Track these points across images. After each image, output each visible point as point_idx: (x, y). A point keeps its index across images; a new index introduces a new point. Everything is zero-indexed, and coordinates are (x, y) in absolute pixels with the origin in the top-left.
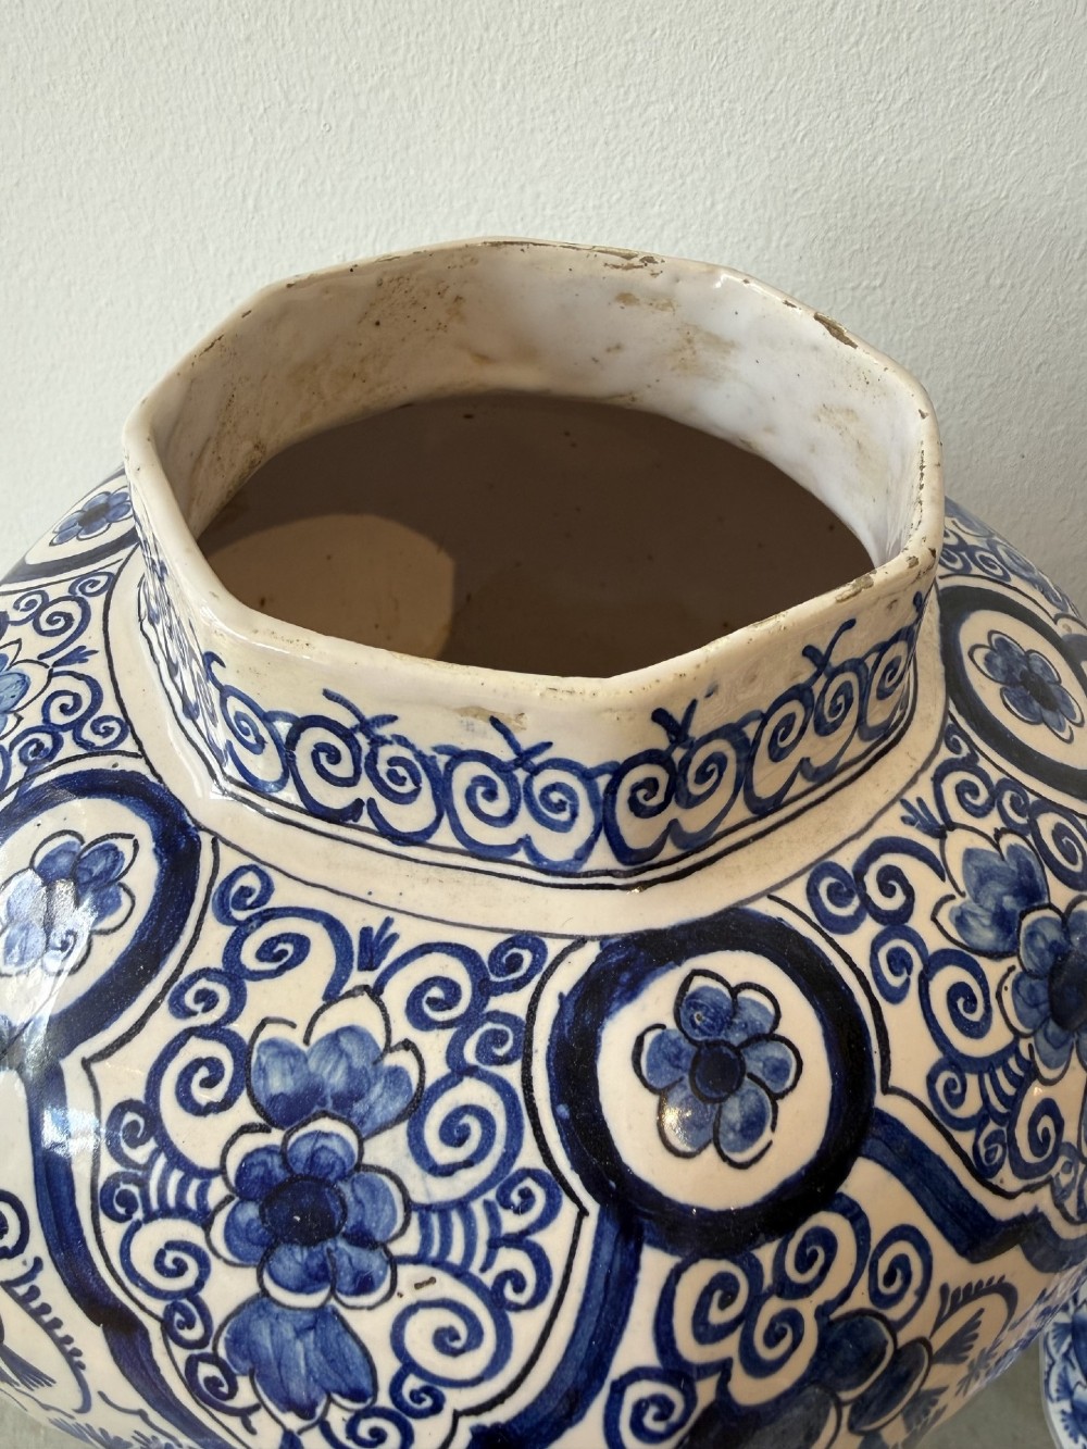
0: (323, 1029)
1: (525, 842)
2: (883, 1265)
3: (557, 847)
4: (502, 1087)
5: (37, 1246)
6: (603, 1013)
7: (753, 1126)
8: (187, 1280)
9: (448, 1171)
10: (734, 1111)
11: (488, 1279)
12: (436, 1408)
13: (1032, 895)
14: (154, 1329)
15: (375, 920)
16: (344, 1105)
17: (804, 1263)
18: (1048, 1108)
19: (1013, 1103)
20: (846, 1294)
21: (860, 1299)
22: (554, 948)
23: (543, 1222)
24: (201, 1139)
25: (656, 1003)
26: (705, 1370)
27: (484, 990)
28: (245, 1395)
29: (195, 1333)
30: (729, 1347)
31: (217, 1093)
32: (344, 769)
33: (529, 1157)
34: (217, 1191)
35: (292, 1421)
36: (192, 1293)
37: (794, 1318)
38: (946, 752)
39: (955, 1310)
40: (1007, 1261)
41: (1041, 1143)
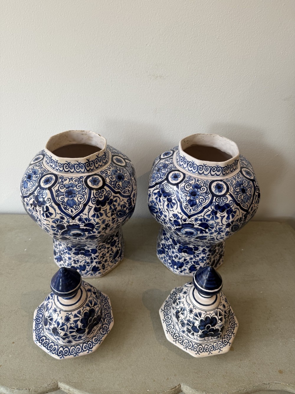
0: (69, 183)
1: (80, 171)
2: (108, 193)
3: (83, 170)
4: (81, 184)
5: (52, 201)
6: (87, 179)
7: (98, 184)
8: (63, 200)
9: (79, 189)
10: (96, 183)
11: (83, 194)
12: (81, 204)
13: (117, 172)
14: (61, 204)
15: (71, 177)
16: (72, 187)
17: (102, 192)
18: (118, 184)
19: (116, 184)
20: (105, 194)
21: (106, 195)
22: (83, 177)
23: (85, 190)
24: (62, 191)
25: (91, 178)
26: (97, 197)
27: (79, 179)
28: (68, 208)
29: (64, 204)
30: (98, 196)
31: (63, 188)
32: (67, 167)
33: (84, 187)
34: (64, 193)
35: (71, 208)
36: (64, 201)
37: (102, 195)
38: (111, 164)
39: (114, 197)
40: (118, 195)
41: (118, 187)
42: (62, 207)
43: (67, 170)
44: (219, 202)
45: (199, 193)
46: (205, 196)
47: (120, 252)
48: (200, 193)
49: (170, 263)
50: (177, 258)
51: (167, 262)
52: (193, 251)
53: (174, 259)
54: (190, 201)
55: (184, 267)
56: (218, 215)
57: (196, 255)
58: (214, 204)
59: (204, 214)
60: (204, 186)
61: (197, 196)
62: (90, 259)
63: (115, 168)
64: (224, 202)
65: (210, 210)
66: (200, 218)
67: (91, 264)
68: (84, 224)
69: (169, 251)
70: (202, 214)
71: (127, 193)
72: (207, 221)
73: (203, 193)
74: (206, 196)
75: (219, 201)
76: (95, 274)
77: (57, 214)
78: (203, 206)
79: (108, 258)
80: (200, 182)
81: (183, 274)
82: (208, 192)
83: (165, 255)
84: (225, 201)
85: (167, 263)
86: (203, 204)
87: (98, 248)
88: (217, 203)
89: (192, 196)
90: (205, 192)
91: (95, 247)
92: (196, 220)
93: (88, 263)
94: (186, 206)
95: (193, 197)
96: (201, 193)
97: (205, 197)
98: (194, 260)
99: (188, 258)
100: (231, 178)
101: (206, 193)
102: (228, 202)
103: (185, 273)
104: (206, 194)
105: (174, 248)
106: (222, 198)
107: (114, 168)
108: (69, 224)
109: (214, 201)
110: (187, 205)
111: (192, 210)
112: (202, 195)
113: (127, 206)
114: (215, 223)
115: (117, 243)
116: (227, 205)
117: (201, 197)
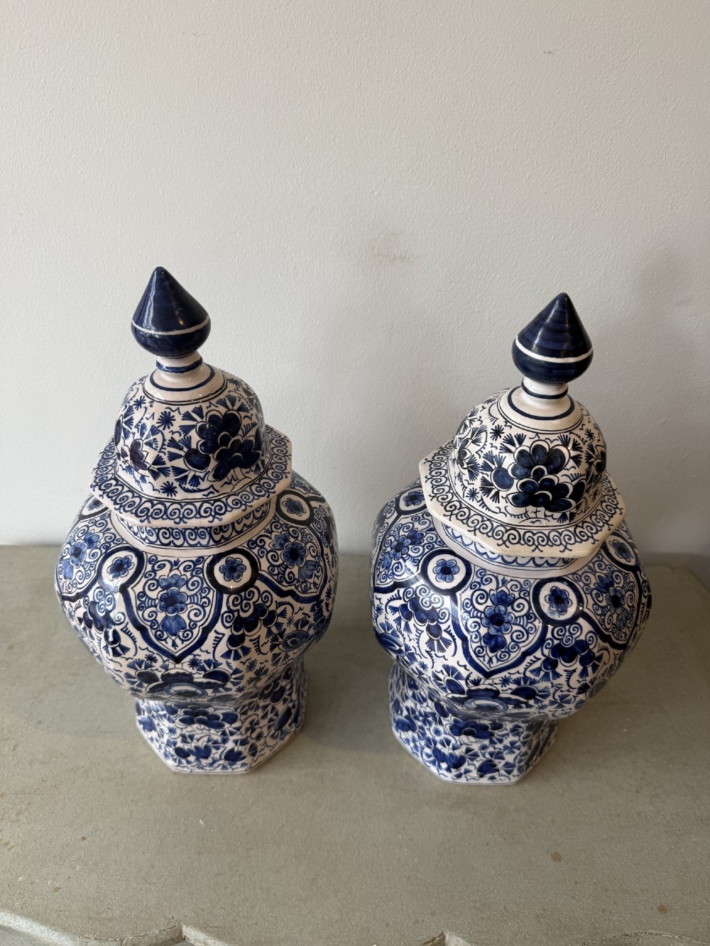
0: (170, 576)
1: (199, 542)
2: (264, 596)
3: (204, 542)
4: (200, 577)
6: (214, 565)
7: (239, 577)
8: (154, 617)
9: (193, 590)
10: (235, 575)
11: (201, 604)
12: (196, 627)
13: (286, 540)
15: (176, 559)
16: (175, 585)
17: (249, 595)
18: (291, 572)
19: (284, 572)
20: (257, 601)
21: (260, 601)
22: (206, 558)
23: (208, 594)
24: (153, 595)
25: (222, 562)
26: (236, 611)
27: (195, 565)
28: (165, 636)
30: (239, 607)
31: (155, 587)
32: (167, 536)
33: (205, 585)
34: (157, 601)
35: (174, 638)
37: (249, 604)
38: (273, 520)
39: (280, 606)
40: (289, 599)
41: (290, 578)
42: (151, 634)
43: (166, 541)
44: (562, 639)
45: (510, 618)
46: (527, 626)
47: (293, 711)
48: (512, 618)
49: (429, 756)
50: (448, 745)
51: (422, 752)
52: (490, 730)
53: (439, 746)
54: (488, 638)
55: (465, 766)
56: (560, 669)
57: (497, 739)
58: (549, 644)
59: (526, 669)
60: (520, 598)
61: (506, 625)
62: (220, 733)
63: (284, 531)
64: (574, 636)
65: (539, 659)
66: (514, 677)
67: (222, 745)
68: (203, 673)
69: (426, 728)
70: (521, 668)
71: (312, 590)
72: (534, 682)
73: (520, 617)
74: (530, 625)
75: (560, 636)
76: (234, 767)
77: (138, 649)
78: (523, 649)
79: (265, 730)
80: (509, 586)
81: (463, 780)
82: (534, 614)
83: (416, 736)
84: (575, 634)
85: (422, 754)
86: (521, 645)
87: (239, 710)
88: (556, 642)
89: (493, 624)
90: (525, 615)
91: (232, 708)
92: (505, 681)
93: (216, 742)
94: (480, 650)
95: (497, 627)
96: (516, 618)
97: (527, 628)
98: (491, 749)
99: (476, 747)
100: (583, 570)
101: (528, 616)
102: (582, 637)
103: (469, 778)
104: (528, 619)
105: (441, 723)
106: (567, 627)
107: (281, 530)
108: (167, 672)
109: (549, 635)
110: (481, 647)
111: (494, 660)
112: (518, 622)
113: (311, 620)
114: (552, 687)
115: (288, 693)
116: (582, 645)
117: (515, 628)
